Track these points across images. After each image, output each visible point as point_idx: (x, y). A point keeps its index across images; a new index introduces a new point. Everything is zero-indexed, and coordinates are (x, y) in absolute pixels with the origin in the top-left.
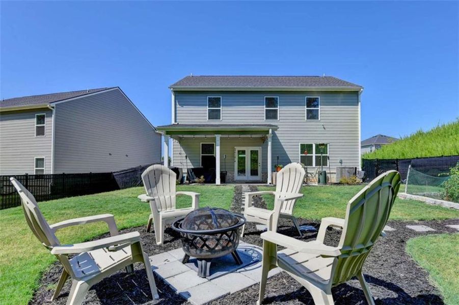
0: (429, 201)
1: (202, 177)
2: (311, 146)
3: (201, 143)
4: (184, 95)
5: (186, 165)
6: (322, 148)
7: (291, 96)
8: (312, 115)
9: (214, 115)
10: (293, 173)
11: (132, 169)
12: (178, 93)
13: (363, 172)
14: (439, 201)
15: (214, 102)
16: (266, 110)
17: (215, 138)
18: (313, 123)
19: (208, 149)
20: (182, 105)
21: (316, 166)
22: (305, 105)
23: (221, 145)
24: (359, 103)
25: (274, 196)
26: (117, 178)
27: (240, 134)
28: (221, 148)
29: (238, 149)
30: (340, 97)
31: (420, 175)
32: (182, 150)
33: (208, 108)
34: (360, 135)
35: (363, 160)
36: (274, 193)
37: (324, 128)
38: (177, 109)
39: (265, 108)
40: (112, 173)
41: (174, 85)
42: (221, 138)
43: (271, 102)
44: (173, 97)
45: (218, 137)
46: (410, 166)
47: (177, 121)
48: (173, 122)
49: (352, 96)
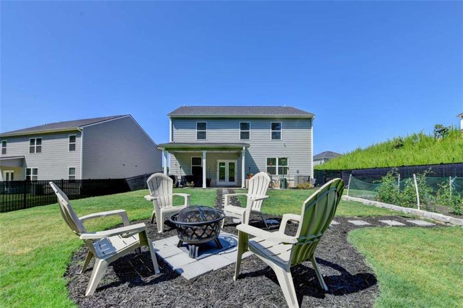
0: (366, 202)
1: (192, 182)
2: (274, 159)
3: (192, 157)
4: (179, 121)
5: (180, 174)
6: (283, 161)
7: (260, 121)
8: (276, 136)
9: (201, 136)
10: (261, 180)
11: (140, 176)
12: (174, 119)
13: (315, 180)
14: (373, 202)
15: (202, 126)
16: (241, 132)
17: (202, 153)
18: (276, 142)
19: (197, 161)
20: (177, 129)
21: (279, 174)
22: (270, 129)
23: (206, 159)
24: (312, 127)
25: (247, 197)
26: (128, 183)
27: (221, 150)
28: (206, 161)
29: (219, 161)
30: (297, 123)
31: (359, 182)
32: (177, 162)
33: (196, 131)
34: (312, 151)
35: (315, 171)
36: (247, 195)
37: (285, 146)
38: (174, 131)
39: (240, 131)
40: (125, 179)
41: (172, 113)
42: (207, 153)
43: (245, 126)
44: (171, 122)
45: (204, 152)
46: (351, 175)
47: (174, 140)
48: (171, 141)
49: (306, 122)
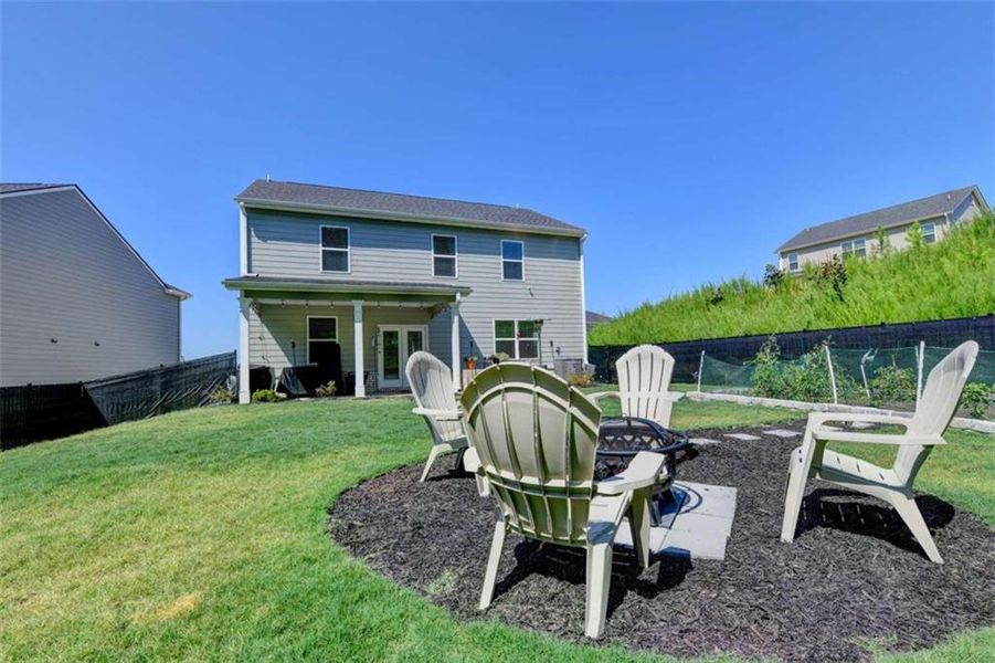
1: (331, 383)
2: (511, 324)
3: (308, 317)
4: (267, 217)
5: (279, 363)
8: (513, 271)
9: (334, 261)
10: (646, 364)
11: (143, 372)
12: (253, 213)
13: (593, 366)
16: (435, 258)
17: (352, 308)
18: (513, 285)
19: (322, 327)
20: (264, 239)
21: (521, 356)
23: (364, 321)
24: (582, 257)
26: (95, 396)
28: (364, 327)
29: (384, 328)
30: (555, 244)
32: (266, 329)
33: (321, 248)
34: (583, 303)
35: (590, 347)
36: (617, 394)
37: (532, 294)
38: (253, 246)
39: (432, 255)
40: (81, 384)
41: (244, 195)
42: (363, 307)
44: (243, 220)
45: (358, 305)
46: (703, 352)
47: (254, 269)
48: (244, 272)
49: (569, 244)
